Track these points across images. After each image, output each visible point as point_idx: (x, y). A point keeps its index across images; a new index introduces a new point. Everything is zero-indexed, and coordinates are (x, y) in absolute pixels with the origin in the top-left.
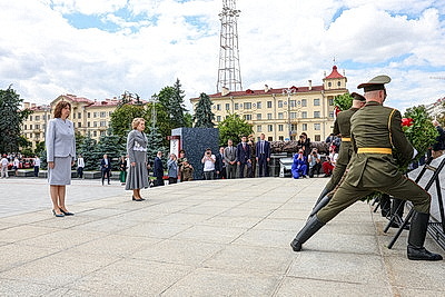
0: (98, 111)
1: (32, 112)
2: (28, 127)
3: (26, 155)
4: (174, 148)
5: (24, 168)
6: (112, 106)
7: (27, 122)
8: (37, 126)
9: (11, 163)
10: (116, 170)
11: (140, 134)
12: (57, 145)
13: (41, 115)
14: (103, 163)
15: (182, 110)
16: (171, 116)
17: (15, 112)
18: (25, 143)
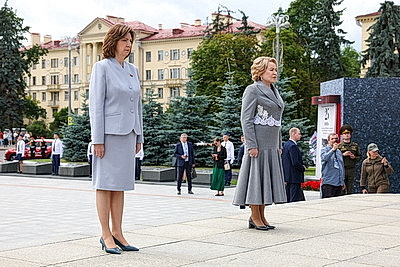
0: (167, 48)
1: (45, 52)
2: (39, 81)
3: (36, 134)
4: (327, 121)
5: (33, 157)
6: (193, 37)
7: (37, 71)
8: (54, 79)
9: (10, 148)
10: (202, 165)
11: (268, 91)
12: (111, 110)
13: (61, 56)
14: (179, 151)
15: (336, 41)
16: (315, 55)
17: (16, 52)
18: (34, 110)
